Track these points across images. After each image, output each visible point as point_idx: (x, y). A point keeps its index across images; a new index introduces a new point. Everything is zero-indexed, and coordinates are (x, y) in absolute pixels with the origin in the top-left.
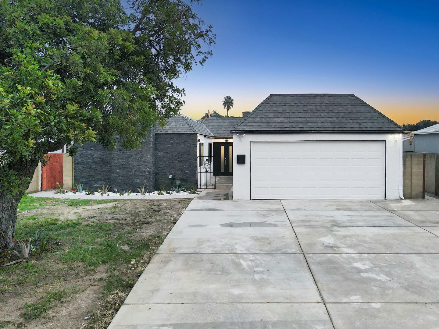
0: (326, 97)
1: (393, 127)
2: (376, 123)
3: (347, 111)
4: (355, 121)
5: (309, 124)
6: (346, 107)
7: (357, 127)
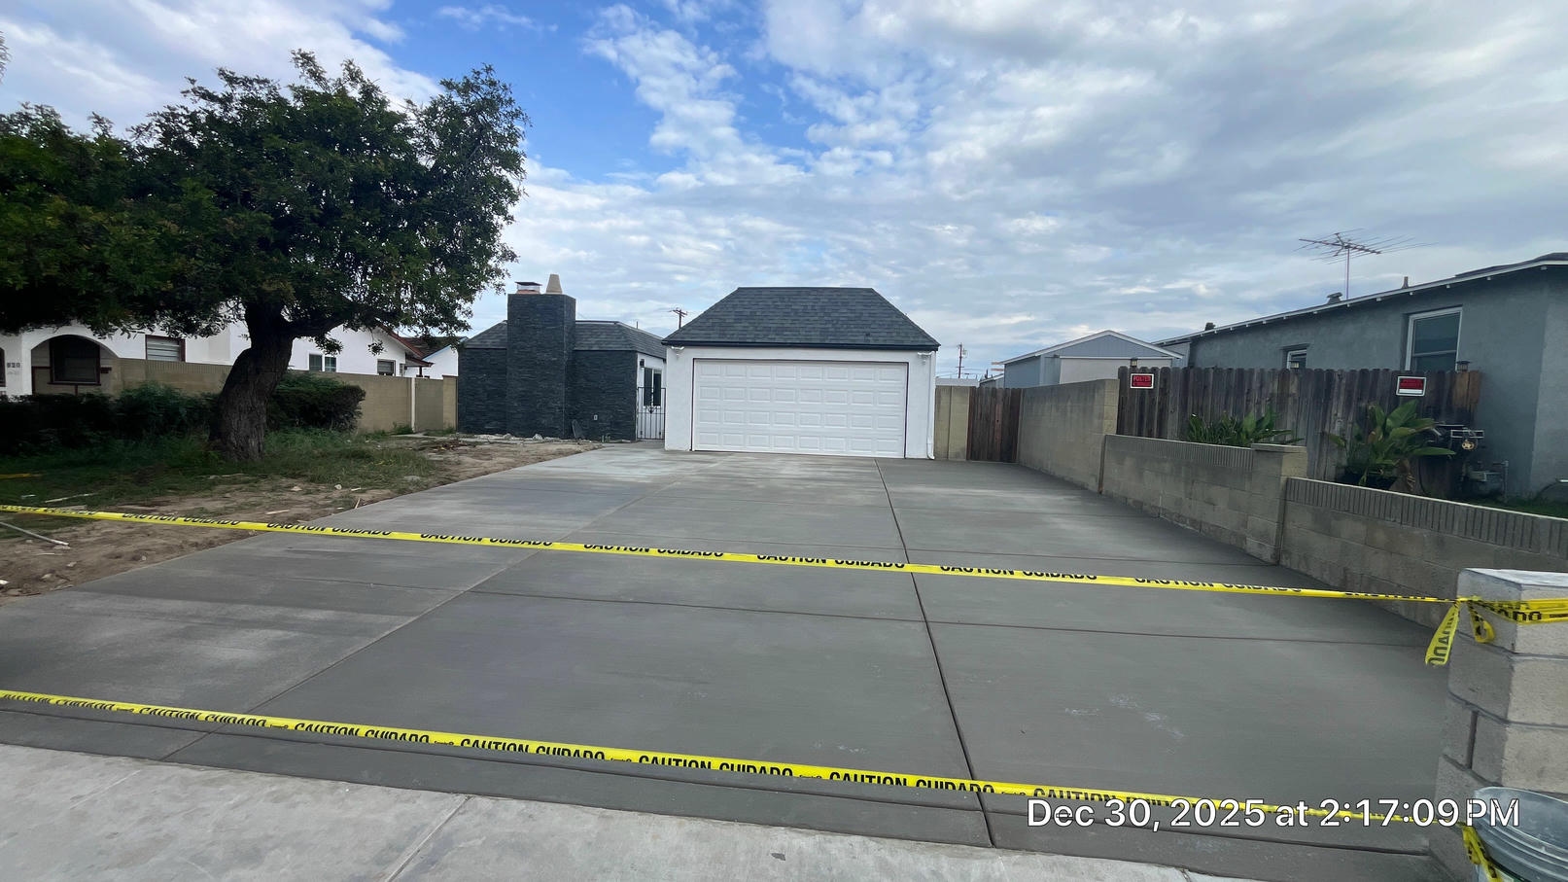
0: (826, 293)
1: (920, 341)
2: (894, 334)
3: (853, 315)
4: (861, 330)
5: (786, 333)
6: (853, 308)
7: (860, 339)
